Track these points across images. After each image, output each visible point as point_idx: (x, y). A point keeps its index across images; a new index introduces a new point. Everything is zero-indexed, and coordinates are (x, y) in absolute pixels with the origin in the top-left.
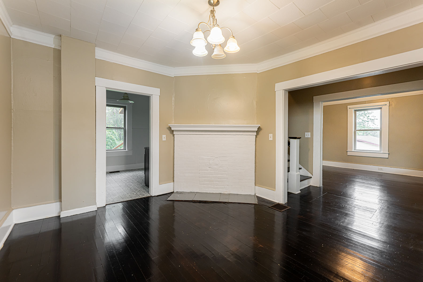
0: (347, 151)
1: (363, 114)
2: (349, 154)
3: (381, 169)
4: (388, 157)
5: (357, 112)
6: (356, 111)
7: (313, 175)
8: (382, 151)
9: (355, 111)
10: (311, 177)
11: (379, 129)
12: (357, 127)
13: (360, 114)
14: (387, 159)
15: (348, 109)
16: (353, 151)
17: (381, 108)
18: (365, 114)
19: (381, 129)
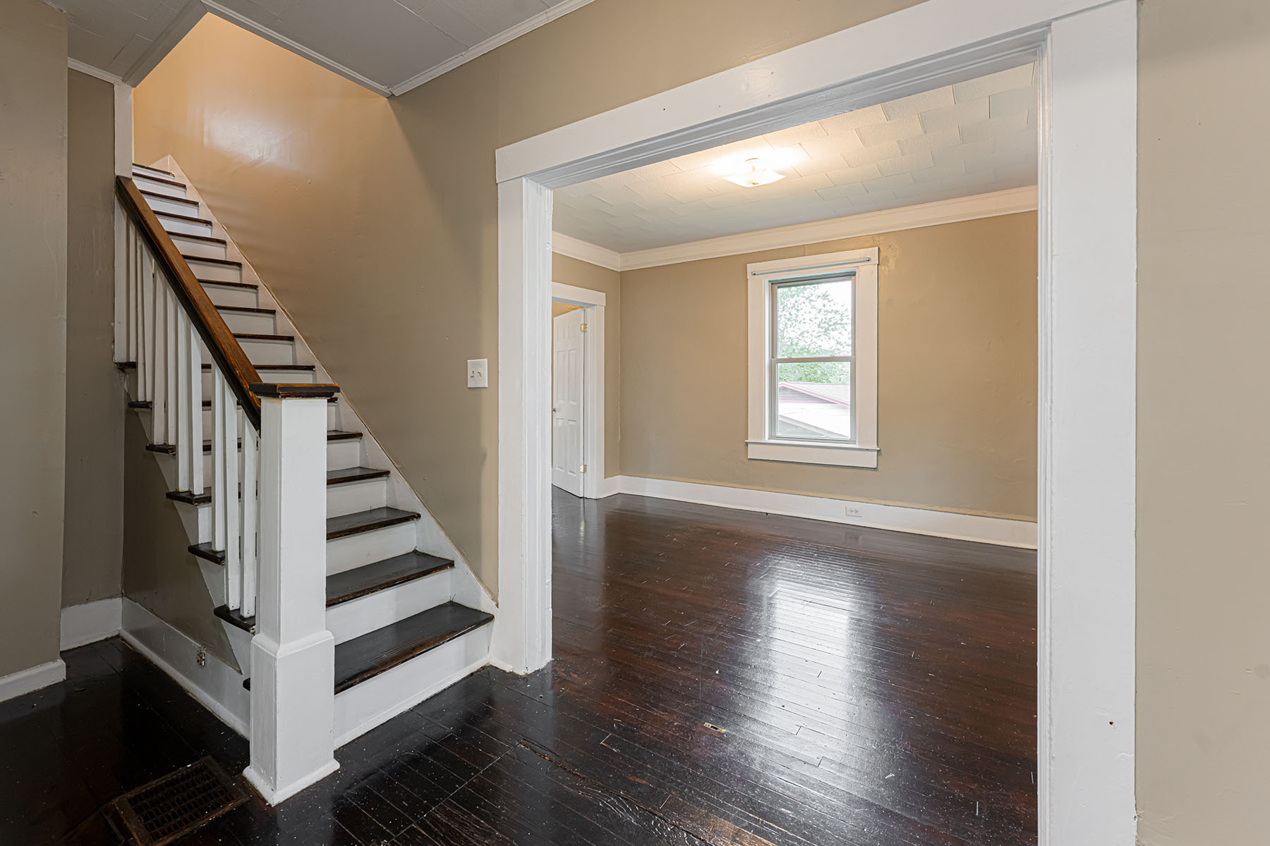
0: (747, 444)
1: (840, 326)
2: (753, 452)
3: (854, 514)
4: (875, 466)
5: (779, 290)
6: (776, 286)
7: (497, 605)
8: (857, 443)
9: (774, 284)
10: (490, 618)
11: (850, 355)
12: (779, 351)
13: (830, 323)
14: (873, 472)
15: (749, 276)
16: (766, 440)
17: (854, 274)
18: (843, 324)
19: (855, 355)
